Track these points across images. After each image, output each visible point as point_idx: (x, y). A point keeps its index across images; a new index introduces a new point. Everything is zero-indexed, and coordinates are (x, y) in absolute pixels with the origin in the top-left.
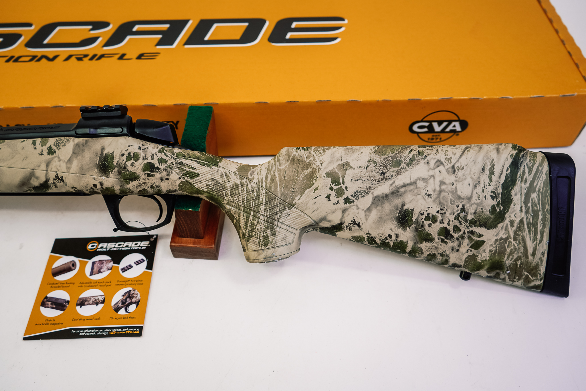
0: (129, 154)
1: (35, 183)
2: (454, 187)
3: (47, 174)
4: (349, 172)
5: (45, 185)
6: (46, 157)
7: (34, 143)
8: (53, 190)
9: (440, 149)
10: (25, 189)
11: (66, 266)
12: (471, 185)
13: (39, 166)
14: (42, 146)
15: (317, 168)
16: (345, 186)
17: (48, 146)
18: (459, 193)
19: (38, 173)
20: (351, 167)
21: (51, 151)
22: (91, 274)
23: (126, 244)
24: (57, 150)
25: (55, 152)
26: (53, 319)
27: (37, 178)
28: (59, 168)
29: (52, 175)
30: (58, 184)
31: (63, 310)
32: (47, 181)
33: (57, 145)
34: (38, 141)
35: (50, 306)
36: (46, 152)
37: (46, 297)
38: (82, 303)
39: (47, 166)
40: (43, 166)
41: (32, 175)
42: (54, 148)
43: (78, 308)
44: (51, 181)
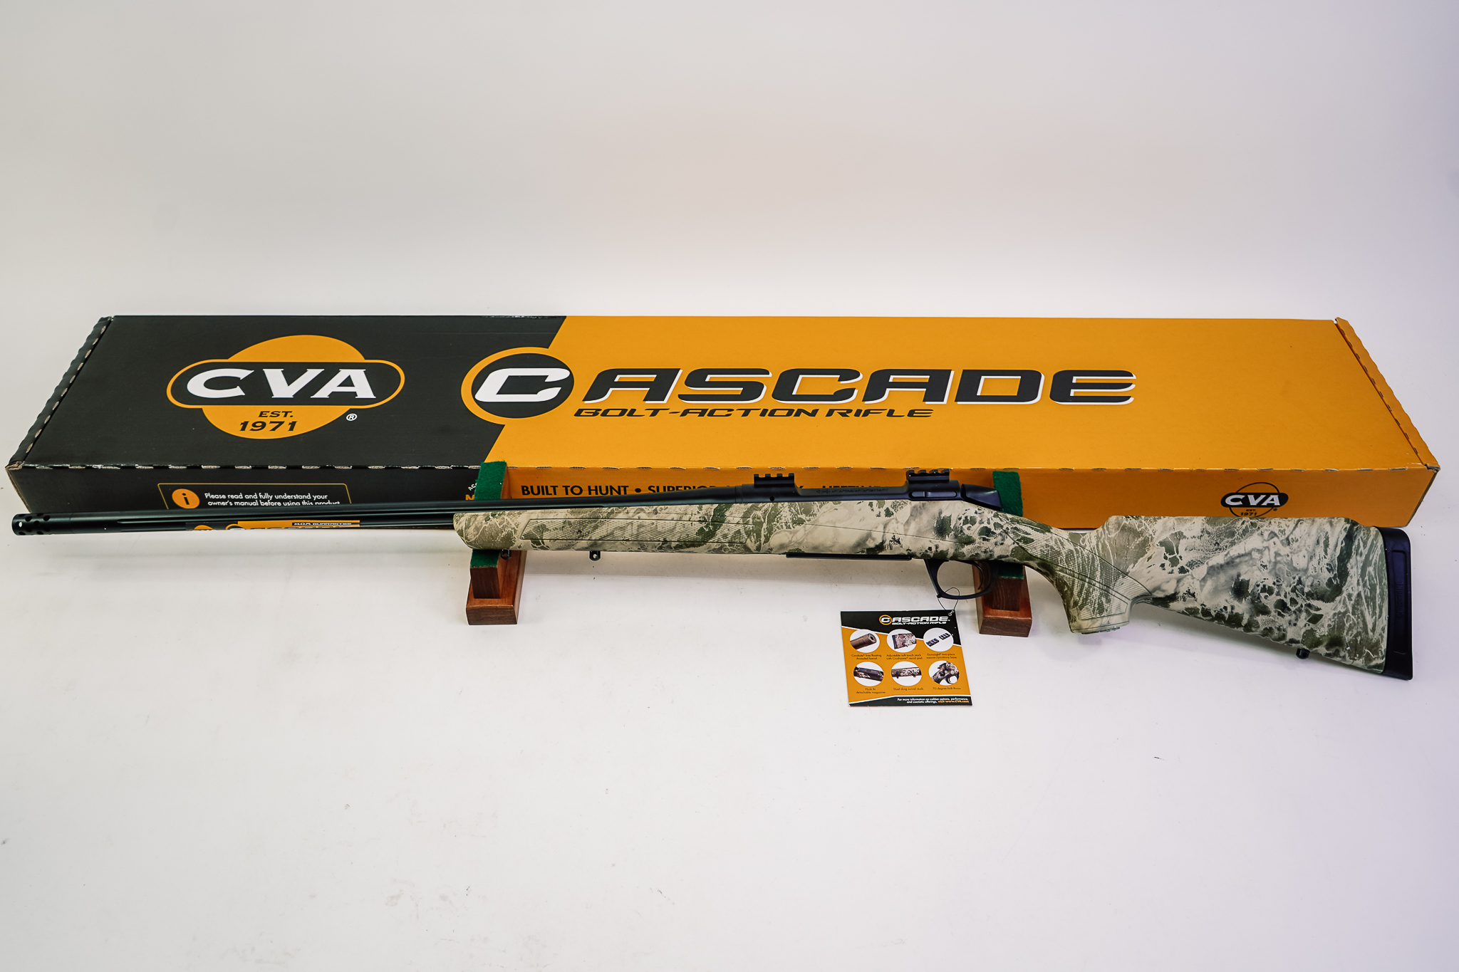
0: (966, 517)
1: (871, 544)
2: (1289, 559)
3: (883, 536)
4: (1182, 542)
5: (881, 547)
6: (883, 518)
7: (871, 505)
8: (887, 552)
9: (1272, 521)
10: (859, 551)
11: (864, 639)
12: (1306, 557)
13: (877, 527)
14: (879, 508)
15: (1150, 537)
16: (1179, 555)
17: (885, 508)
18: (1295, 565)
19: (874, 534)
20: (1185, 537)
21: (888, 513)
22: (896, 647)
23: (922, 619)
24: (894, 512)
25: (893, 514)
26: (871, 688)
27: (874, 539)
28: (896, 530)
29: (889, 537)
30: (894, 546)
31: (881, 680)
32: (883, 542)
33: (894, 507)
34: (875, 502)
35: (864, 676)
36: (883, 514)
37: (856, 668)
38: (897, 674)
39: (884, 528)
40: (881, 528)
41: (869, 536)
42: (891, 510)
43: (895, 678)
44: (887, 543)
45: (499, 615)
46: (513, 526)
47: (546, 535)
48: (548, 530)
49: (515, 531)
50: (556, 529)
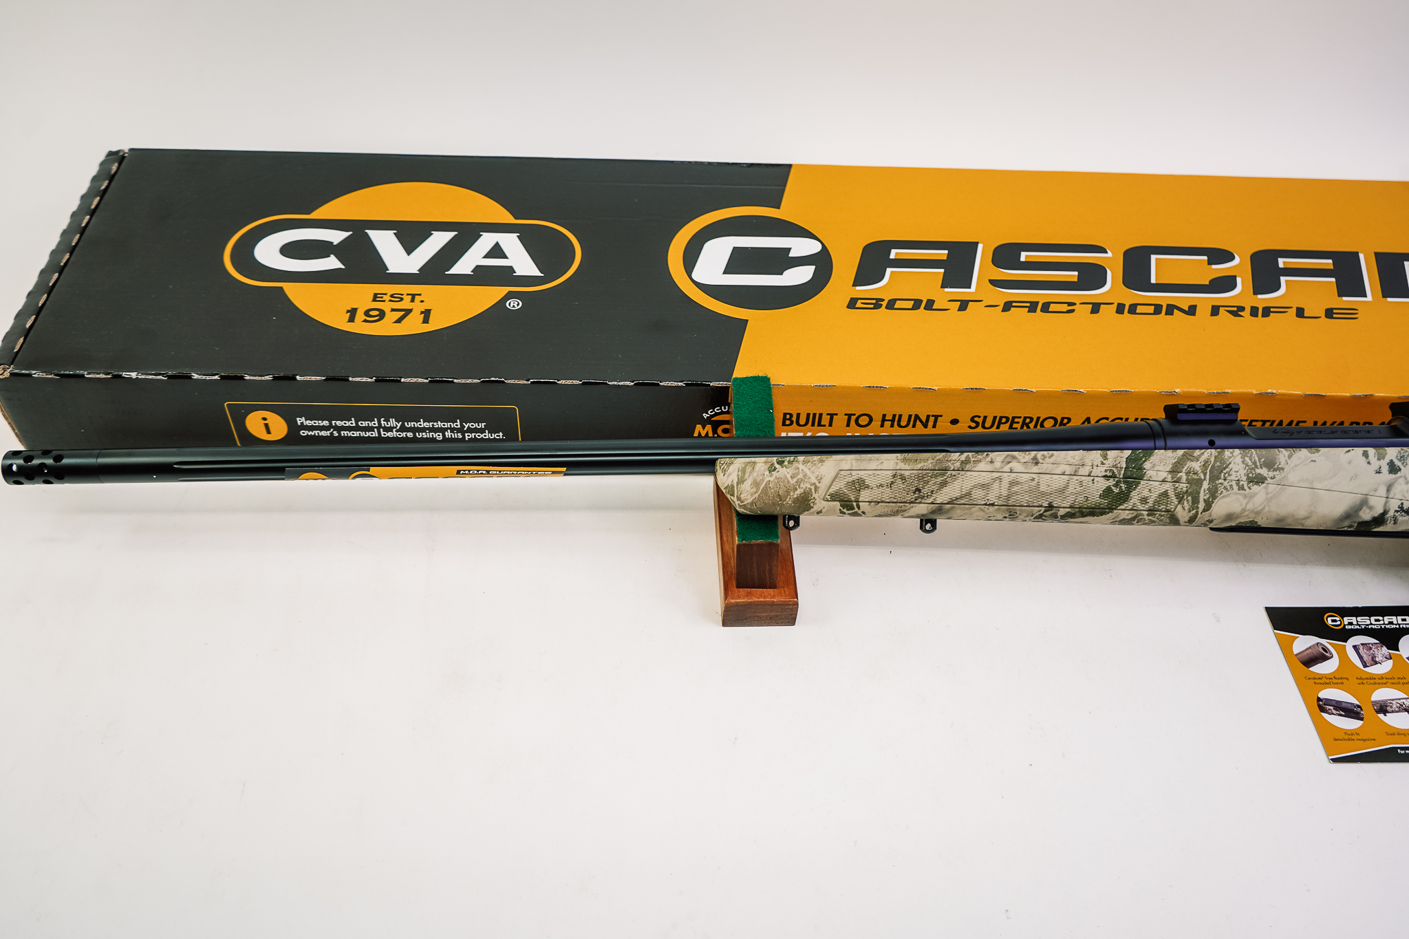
1: (1366, 515)
3: (1386, 503)
5: (1380, 520)
6: (1386, 476)
7: (1366, 454)
8: (1388, 527)
10: (1345, 525)
11: (1314, 652)
13: (1376, 490)
14: (1379, 459)
17: (1387, 460)
19: (1373, 501)
21: (1393, 469)
22: (1365, 666)
23: (1387, 619)
24: (1402, 467)
25: (1400, 470)
27: (1371, 508)
28: (1406, 495)
29: (1394, 505)
30: (1400, 519)
31: (1362, 719)
32: (1385, 513)
33: (1402, 458)
34: (1371, 451)
35: (1334, 712)
36: (1385, 469)
37: (1319, 699)
39: (1388, 490)
40: (1382, 491)
41: (1364, 503)
42: (1397, 463)
43: (1381, 716)
44: (1391, 513)
45: (773, 614)
46: (813, 480)
47: (865, 495)
48: (868, 487)
49: (816, 489)
50: (881, 485)
